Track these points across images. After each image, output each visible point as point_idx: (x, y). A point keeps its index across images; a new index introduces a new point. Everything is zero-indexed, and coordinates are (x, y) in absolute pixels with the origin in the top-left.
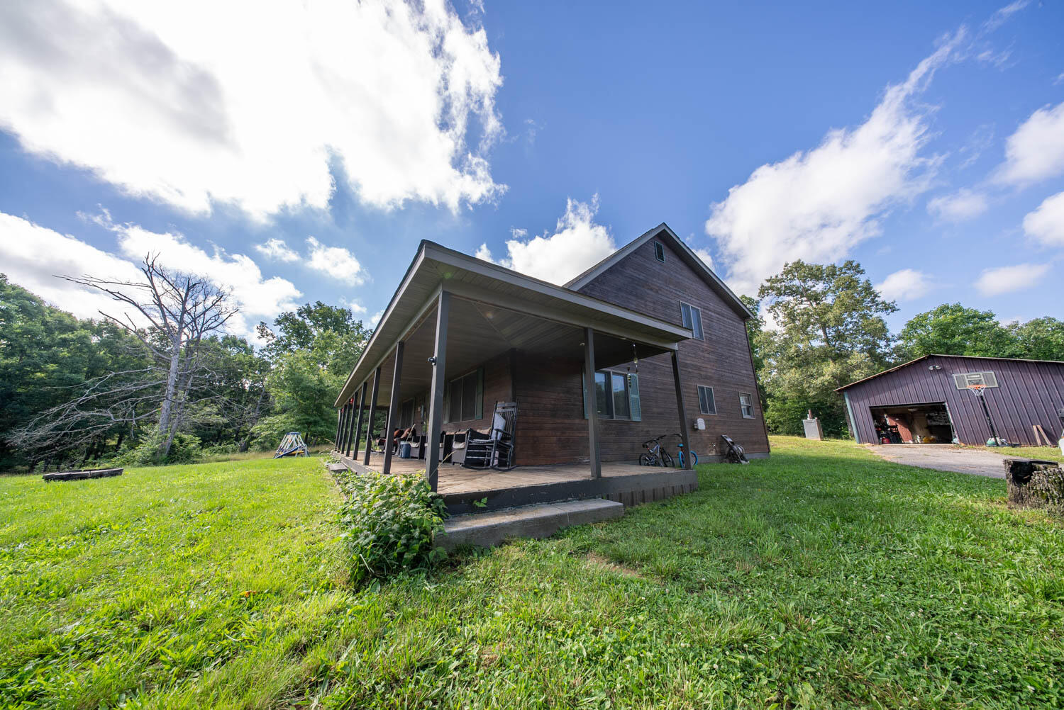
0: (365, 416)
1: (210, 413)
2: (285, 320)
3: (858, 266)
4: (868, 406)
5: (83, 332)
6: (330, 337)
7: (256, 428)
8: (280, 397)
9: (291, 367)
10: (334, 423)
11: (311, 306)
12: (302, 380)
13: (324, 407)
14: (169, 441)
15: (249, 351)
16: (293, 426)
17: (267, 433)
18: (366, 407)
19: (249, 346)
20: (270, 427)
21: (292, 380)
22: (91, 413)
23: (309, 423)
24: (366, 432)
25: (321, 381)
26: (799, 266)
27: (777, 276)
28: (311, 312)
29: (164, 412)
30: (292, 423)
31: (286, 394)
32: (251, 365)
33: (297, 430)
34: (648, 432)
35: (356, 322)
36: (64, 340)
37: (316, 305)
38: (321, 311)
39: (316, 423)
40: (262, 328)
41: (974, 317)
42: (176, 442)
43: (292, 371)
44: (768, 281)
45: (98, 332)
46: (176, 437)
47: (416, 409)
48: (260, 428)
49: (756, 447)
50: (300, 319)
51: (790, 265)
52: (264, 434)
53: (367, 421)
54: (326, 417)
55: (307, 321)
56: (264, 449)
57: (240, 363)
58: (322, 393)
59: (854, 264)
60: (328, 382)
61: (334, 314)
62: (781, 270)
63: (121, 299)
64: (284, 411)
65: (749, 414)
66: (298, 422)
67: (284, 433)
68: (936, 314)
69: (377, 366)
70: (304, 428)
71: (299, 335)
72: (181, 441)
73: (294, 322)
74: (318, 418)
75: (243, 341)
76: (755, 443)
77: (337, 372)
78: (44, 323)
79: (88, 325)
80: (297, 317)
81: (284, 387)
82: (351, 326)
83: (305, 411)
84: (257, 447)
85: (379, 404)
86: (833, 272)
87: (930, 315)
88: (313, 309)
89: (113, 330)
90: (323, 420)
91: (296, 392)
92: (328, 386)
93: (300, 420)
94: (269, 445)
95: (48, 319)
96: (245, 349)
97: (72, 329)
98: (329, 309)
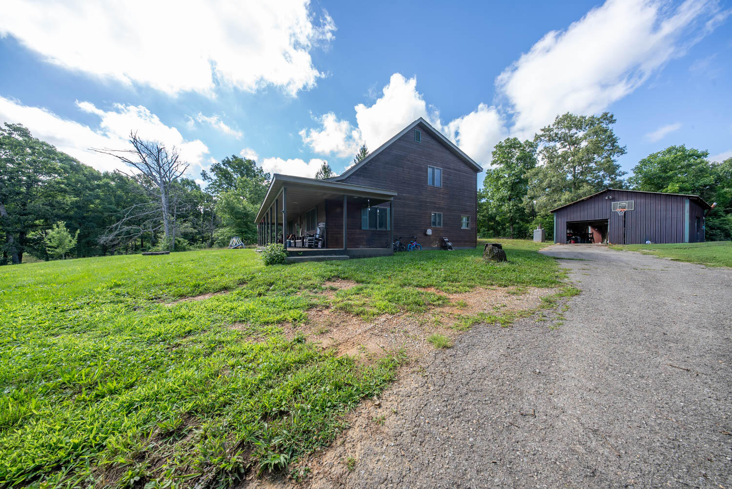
0: (273, 228)
1: (187, 227)
2: (216, 168)
3: (612, 116)
4: (566, 221)
5: (106, 180)
6: (245, 181)
7: (215, 235)
8: (224, 217)
9: (227, 200)
10: (255, 232)
11: (230, 158)
12: (234, 208)
13: (249, 223)
14: (173, 241)
15: (198, 188)
16: (234, 234)
17: (222, 237)
18: (273, 224)
19: (197, 185)
20: (222, 234)
21: (229, 208)
22: (130, 227)
23: (242, 232)
24: (274, 238)
25: (245, 208)
26: (567, 117)
27: (549, 126)
28: (230, 162)
29: (165, 226)
30: (233, 232)
31: (227, 216)
32: (201, 197)
33: (237, 236)
34: (396, 235)
35: (259, 168)
36: (98, 185)
37: (232, 157)
38: (237, 162)
39: (246, 232)
40: (204, 175)
41: (693, 155)
42: (177, 242)
43: (228, 203)
44: (542, 130)
45: (113, 180)
46: (176, 240)
47: (294, 225)
48: (218, 234)
49: (467, 243)
50: (225, 167)
51: (561, 117)
52: (220, 238)
53: (274, 231)
54: (251, 229)
55: (229, 169)
56: (221, 247)
57: (196, 196)
58: (246, 215)
59: (609, 115)
60: (249, 209)
61: (245, 164)
62: (553, 121)
63: (126, 161)
64: (228, 225)
65: (467, 227)
66: (237, 231)
67: (230, 238)
68: (664, 154)
69: (276, 199)
70: (240, 235)
71: (226, 178)
72: (179, 242)
73: (220, 169)
74: (246, 230)
75: (193, 182)
76: (466, 242)
77: (253, 202)
78: (85, 175)
79: (106, 175)
80: (222, 166)
81: (225, 212)
82: (256, 171)
83: (238, 225)
84: (217, 245)
85: (279, 222)
86: (592, 122)
87: (659, 155)
88: (231, 160)
89: (121, 178)
90: (250, 230)
91: (232, 214)
92: (249, 211)
93: (237, 230)
94: (224, 244)
95: (86, 173)
96: (195, 187)
97: (98, 178)
98: (241, 160)
